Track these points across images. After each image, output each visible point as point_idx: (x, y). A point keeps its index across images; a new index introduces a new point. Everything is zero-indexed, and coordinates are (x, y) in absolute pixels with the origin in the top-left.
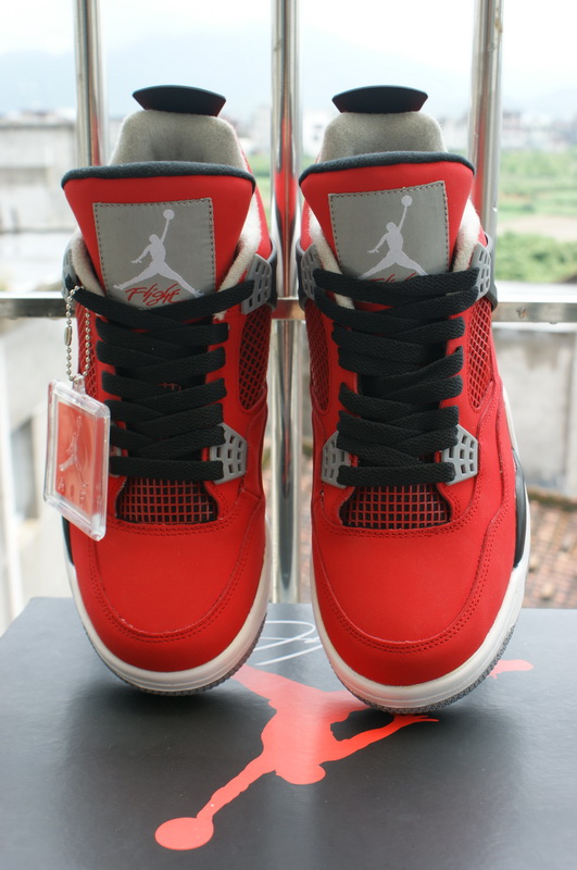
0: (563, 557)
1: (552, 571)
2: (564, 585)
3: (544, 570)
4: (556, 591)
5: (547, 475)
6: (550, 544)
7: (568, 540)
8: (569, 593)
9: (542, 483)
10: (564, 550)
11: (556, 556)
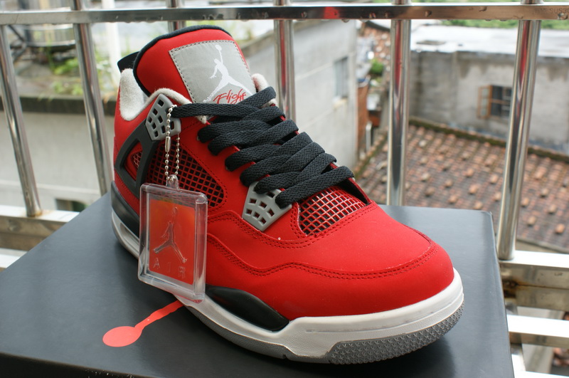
0: (563, 190)
1: (556, 198)
2: (563, 206)
3: (551, 197)
4: (557, 209)
5: (557, 143)
6: (556, 182)
7: (568, 180)
8: (565, 211)
9: (554, 147)
10: (564, 186)
11: (559, 189)
